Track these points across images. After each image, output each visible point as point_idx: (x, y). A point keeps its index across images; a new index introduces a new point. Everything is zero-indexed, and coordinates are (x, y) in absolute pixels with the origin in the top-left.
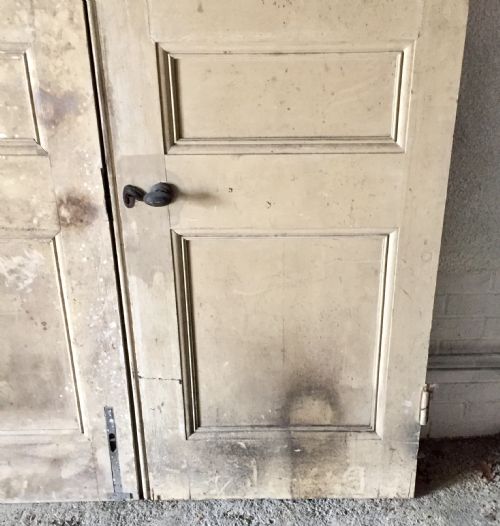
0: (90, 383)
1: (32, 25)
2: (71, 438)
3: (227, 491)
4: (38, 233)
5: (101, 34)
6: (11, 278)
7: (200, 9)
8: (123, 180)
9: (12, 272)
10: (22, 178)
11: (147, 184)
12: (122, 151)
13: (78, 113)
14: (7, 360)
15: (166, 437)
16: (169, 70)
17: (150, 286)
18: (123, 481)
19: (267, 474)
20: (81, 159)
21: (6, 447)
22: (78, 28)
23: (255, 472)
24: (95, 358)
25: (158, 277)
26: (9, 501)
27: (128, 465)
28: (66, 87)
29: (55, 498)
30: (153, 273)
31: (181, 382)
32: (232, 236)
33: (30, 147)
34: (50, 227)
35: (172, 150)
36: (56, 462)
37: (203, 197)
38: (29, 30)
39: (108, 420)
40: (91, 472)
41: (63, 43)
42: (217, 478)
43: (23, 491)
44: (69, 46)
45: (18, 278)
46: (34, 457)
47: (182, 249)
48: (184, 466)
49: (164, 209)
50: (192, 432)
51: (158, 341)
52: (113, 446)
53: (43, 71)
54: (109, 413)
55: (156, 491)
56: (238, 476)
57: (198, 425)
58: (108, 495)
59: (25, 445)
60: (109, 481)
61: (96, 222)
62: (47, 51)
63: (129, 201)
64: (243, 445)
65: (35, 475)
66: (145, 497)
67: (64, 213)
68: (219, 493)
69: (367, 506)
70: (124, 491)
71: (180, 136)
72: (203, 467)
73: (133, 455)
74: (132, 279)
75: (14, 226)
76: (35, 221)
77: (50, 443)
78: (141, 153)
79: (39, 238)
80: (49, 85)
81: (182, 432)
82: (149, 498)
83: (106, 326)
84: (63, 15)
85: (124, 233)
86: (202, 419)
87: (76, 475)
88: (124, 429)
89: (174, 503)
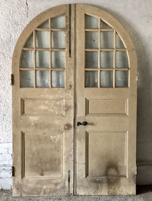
0: (66, 164)
1: (65, 95)
2: (60, 178)
3: (93, 193)
4: (60, 131)
5: (76, 96)
6: (53, 141)
7: (93, 93)
8: (77, 121)
9: (54, 139)
10: (59, 121)
11: (81, 122)
12: (78, 116)
13: (71, 109)
14: (50, 159)
15: (81, 178)
16: (87, 102)
17: (80, 142)
18: (70, 190)
19: (103, 188)
20: (70, 117)
21: (46, 180)
22: (73, 95)
23: (100, 188)
24: (68, 158)
25: (82, 140)
26: (44, 195)
27: (72, 185)
28: (69, 105)
29: (55, 194)
30: (81, 139)
31: (85, 164)
32: (97, 132)
33: (61, 115)
34: (63, 130)
35: (87, 116)
36: (56, 184)
37: (92, 124)
38: (65, 96)
39: (69, 173)
40: (63, 187)
41: (70, 98)
42: (91, 189)
43: (48, 192)
44: (71, 98)
45: (55, 141)
46: (52, 183)
47: (87, 134)
48: (84, 186)
49: (84, 126)
50: (86, 177)
51: (81, 154)
52: (69, 180)
53: (66, 102)
54: (69, 171)
55: (78, 193)
56: (96, 189)
57: (88, 175)
58: (67, 194)
59: (50, 180)
60: (67, 190)
61: (72, 129)
62: (67, 99)
63: (78, 125)
64: (98, 180)
65: (51, 188)
66: (75, 194)
67: (66, 127)
68: (91, 193)
69: (126, 196)
70: (70, 193)
71: (88, 113)
72: (89, 186)
73: (73, 183)
74: (77, 141)
75: (56, 130)
76: (60, 129)
77: (56, 179)
78: (81, 116)
79: (60, 132)
80: (66, 104)
81: (84, 177)
82: (76, 195)
83: (71, 151)
84: (71, 94)
85: (77, 131)
86: (89, 174)
87: (60, 188)
88: (72, 176)
89: (81, 196)
